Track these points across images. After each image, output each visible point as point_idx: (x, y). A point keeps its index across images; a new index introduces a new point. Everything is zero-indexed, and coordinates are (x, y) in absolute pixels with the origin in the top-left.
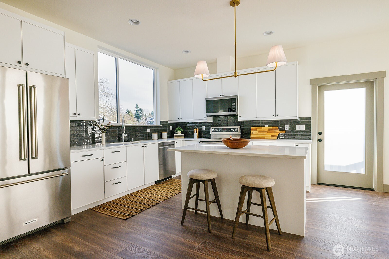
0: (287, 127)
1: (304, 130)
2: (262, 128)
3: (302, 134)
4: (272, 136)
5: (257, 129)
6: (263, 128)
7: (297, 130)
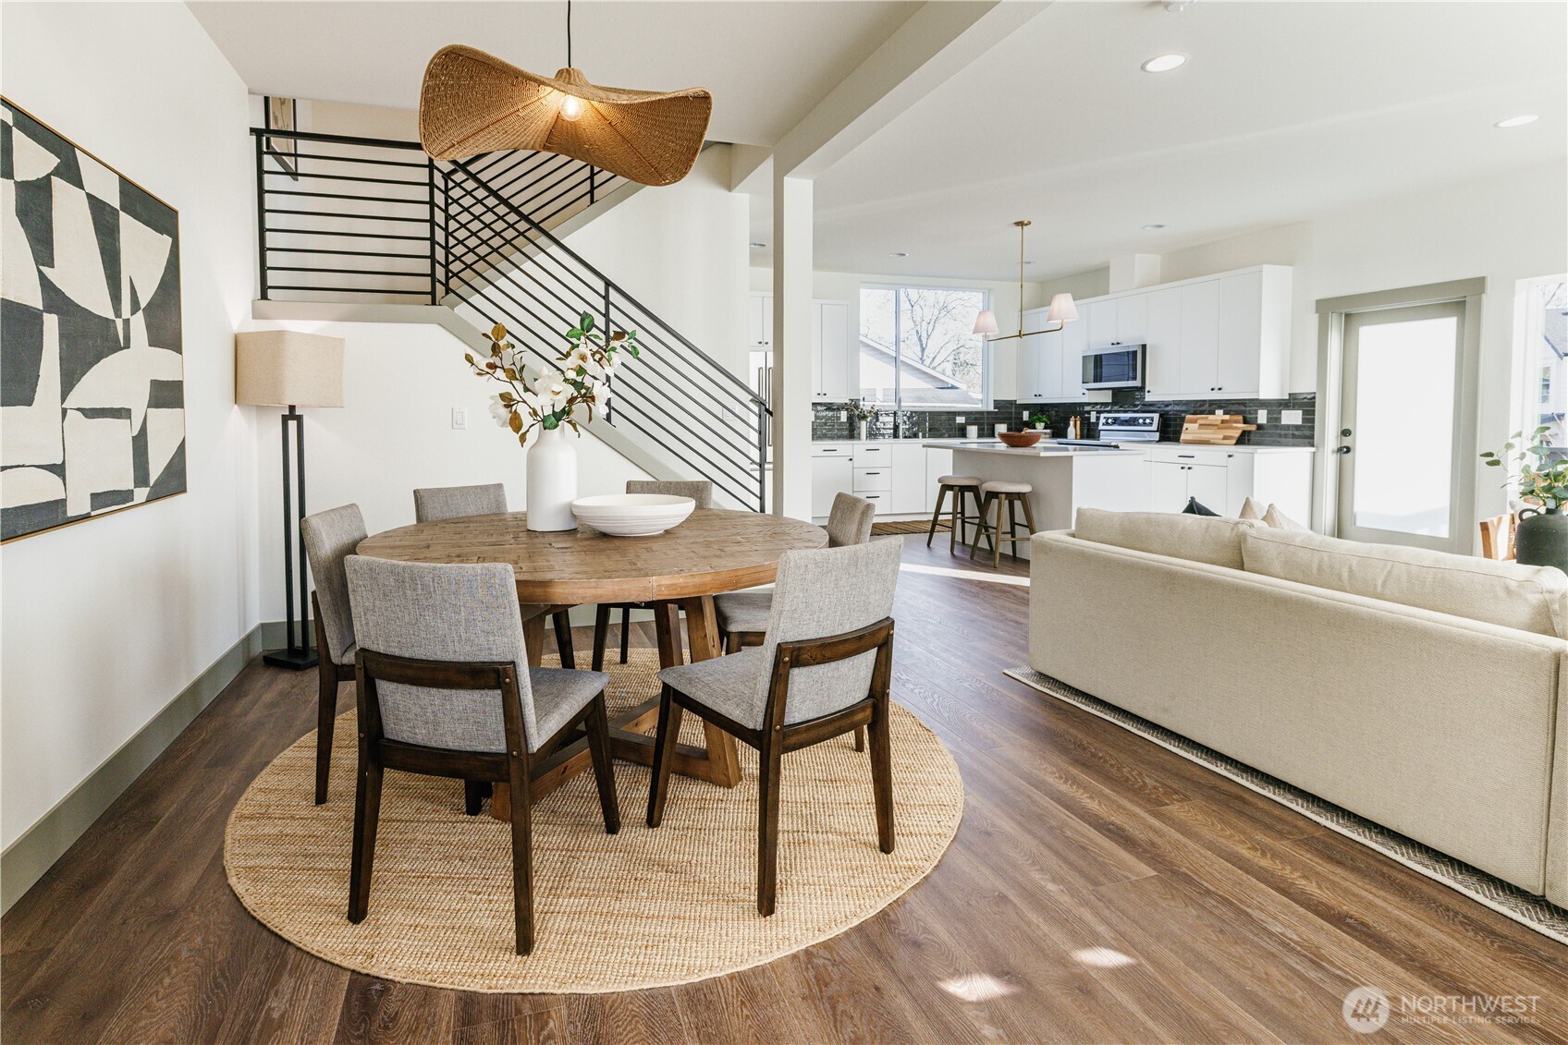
0: (1262, 417)
1: (1300, 423)
2: (1206, 418)
3: (1296, 433)
4: (1225, 438)
5: (1197, 420)
6: (1210, 417)
7: (1283, 423)
